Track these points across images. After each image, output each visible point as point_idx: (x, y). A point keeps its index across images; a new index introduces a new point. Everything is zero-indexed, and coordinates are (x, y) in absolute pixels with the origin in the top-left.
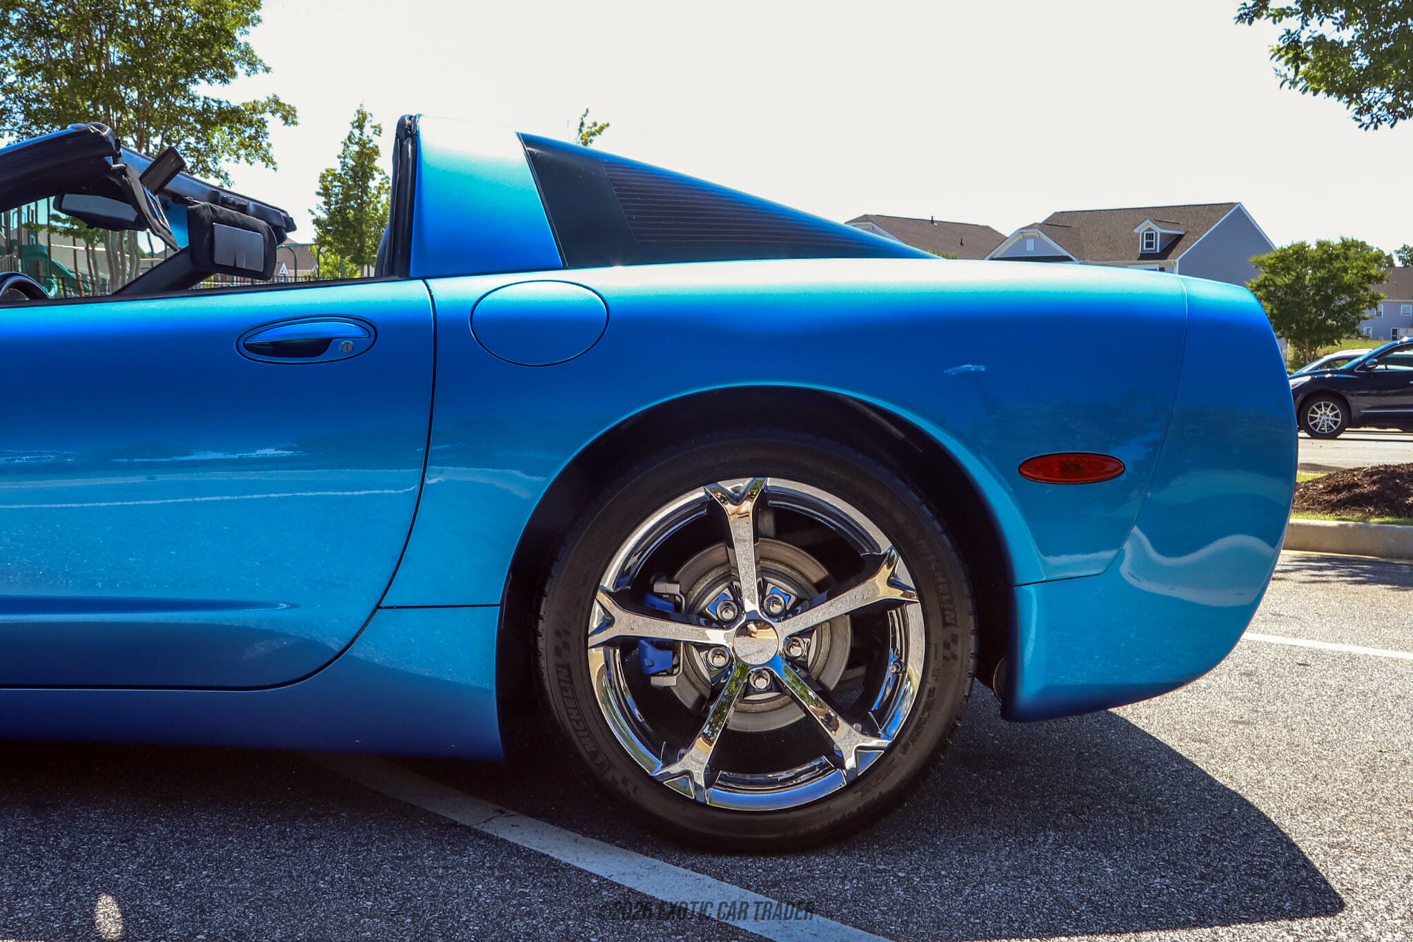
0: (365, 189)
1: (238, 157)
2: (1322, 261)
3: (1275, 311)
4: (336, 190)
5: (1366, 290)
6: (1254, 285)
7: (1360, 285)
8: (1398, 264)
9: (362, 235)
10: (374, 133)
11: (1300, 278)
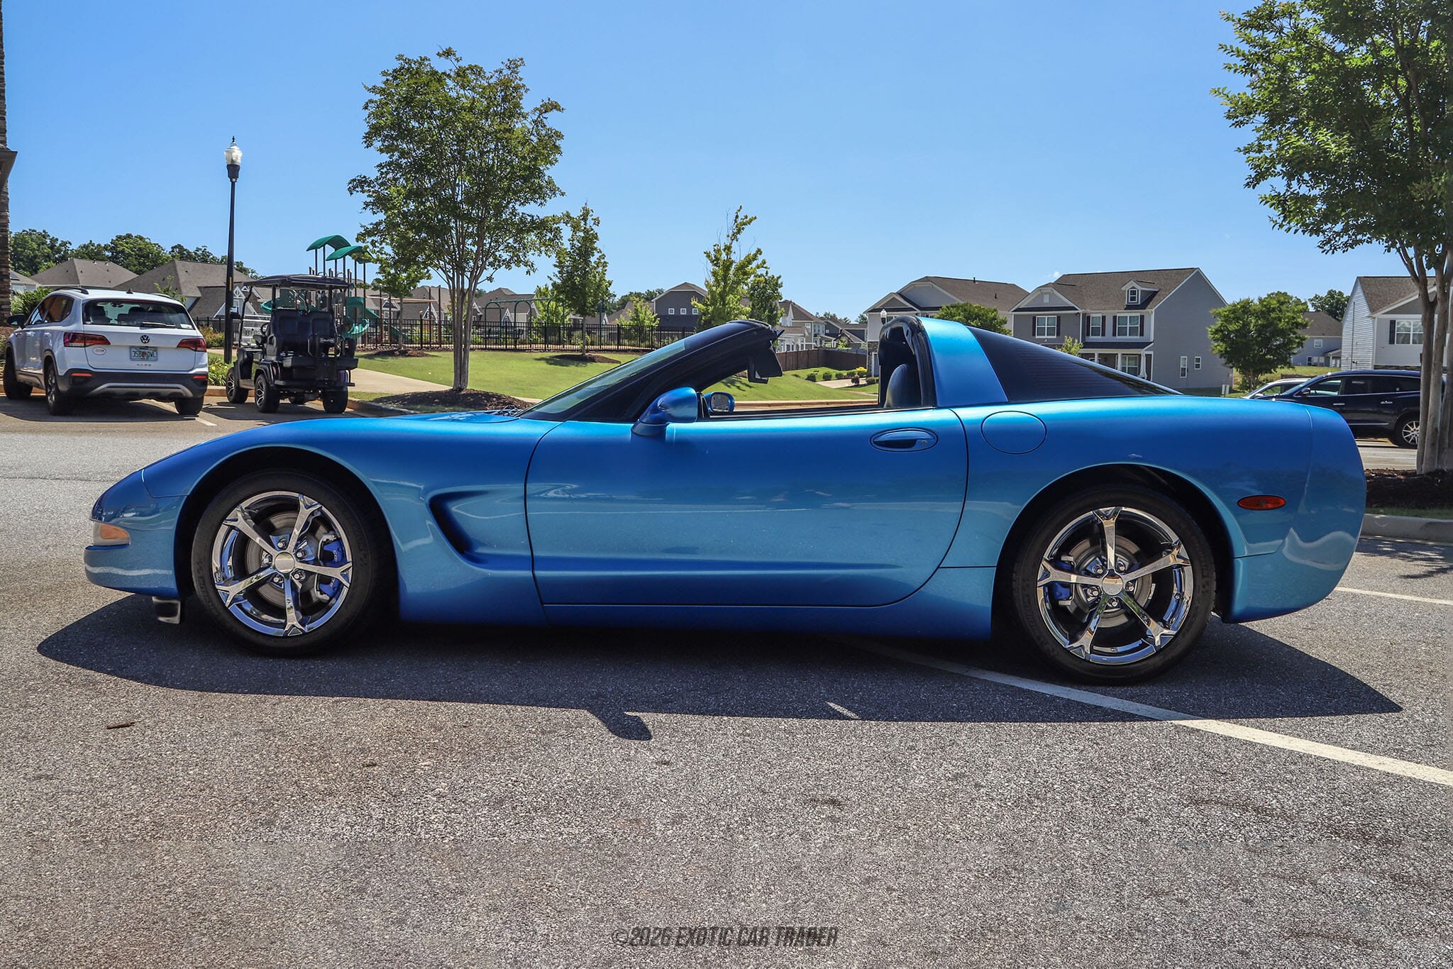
0: (587, 262)
1: (541, 252)
2: (1263, 312)
3: (1228, 349)
4: (567, 264)
5: (1294, 333)
6: (1214, 330)
7: (1290, 329)
8: (1311, 309)
9: (585, 295)
10: (594, 224)
11: (1246, 325)
